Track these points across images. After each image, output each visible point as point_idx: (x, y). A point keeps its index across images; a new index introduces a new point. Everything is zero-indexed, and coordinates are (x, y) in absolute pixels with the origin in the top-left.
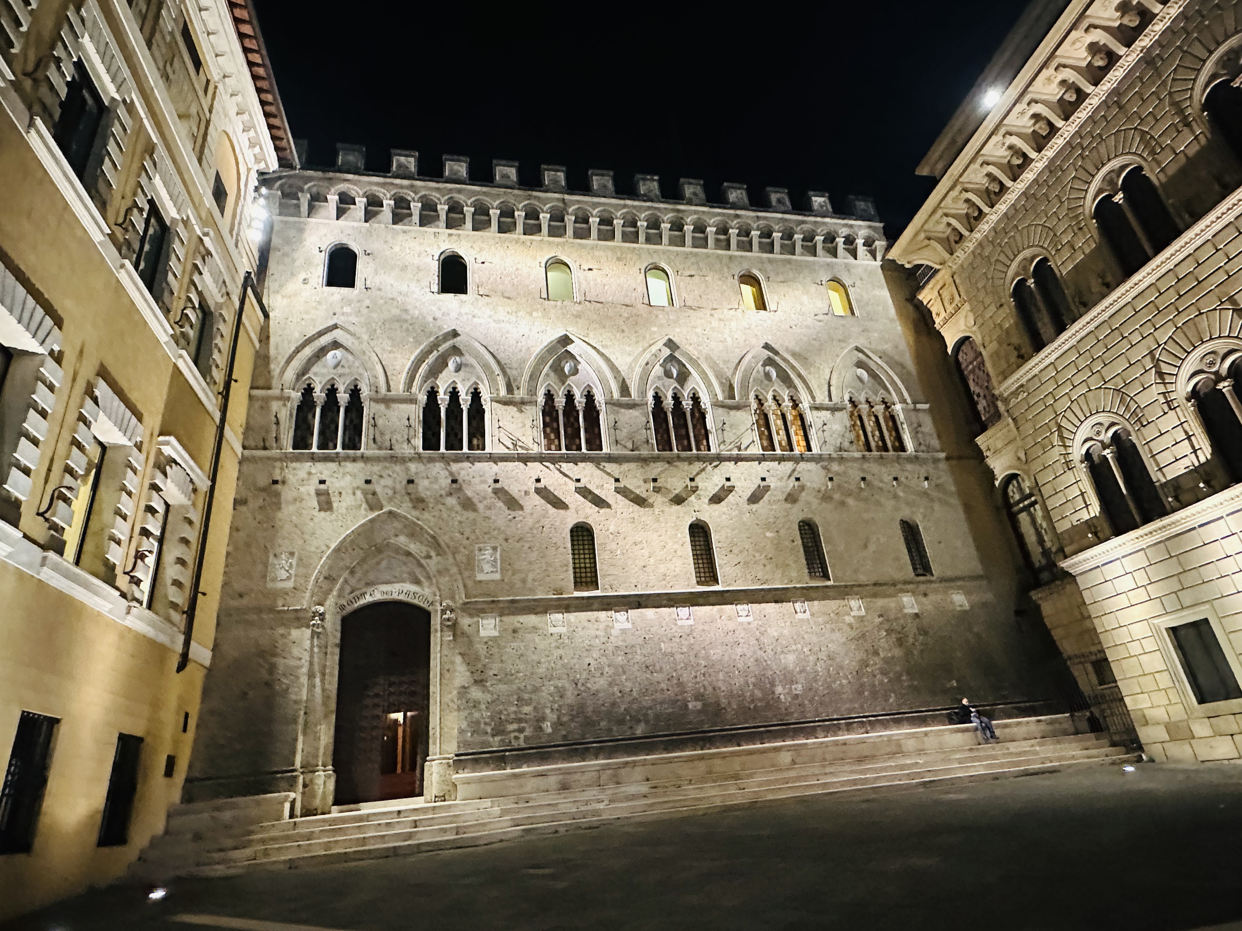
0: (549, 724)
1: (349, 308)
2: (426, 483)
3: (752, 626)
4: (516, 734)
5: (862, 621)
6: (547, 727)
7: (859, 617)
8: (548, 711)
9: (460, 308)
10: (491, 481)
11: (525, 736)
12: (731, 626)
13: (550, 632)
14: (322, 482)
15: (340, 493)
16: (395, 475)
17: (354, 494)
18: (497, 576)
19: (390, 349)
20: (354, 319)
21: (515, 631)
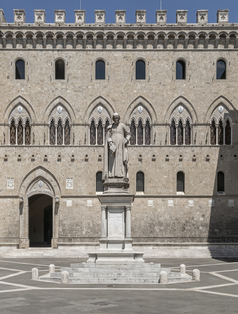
0: (84, 232)
1: (23, 89)
2: (51, 156)
3: (152, 208)
4: (75, 234)
5: (191, 208)
6: (84, 233)
7: (191, 207)
8: (84, 228)
9: (62, 86)
10: (71, 156)
11: (78, 235)
12: (145, 207)
13: (87, 206)
14: (20, 156)
15: (25, 160)
16: (41, 154)
17: (29, 160)
18: (72, 188)
19: (38, 105)
20: (25, 93)
21: (77, 205)
